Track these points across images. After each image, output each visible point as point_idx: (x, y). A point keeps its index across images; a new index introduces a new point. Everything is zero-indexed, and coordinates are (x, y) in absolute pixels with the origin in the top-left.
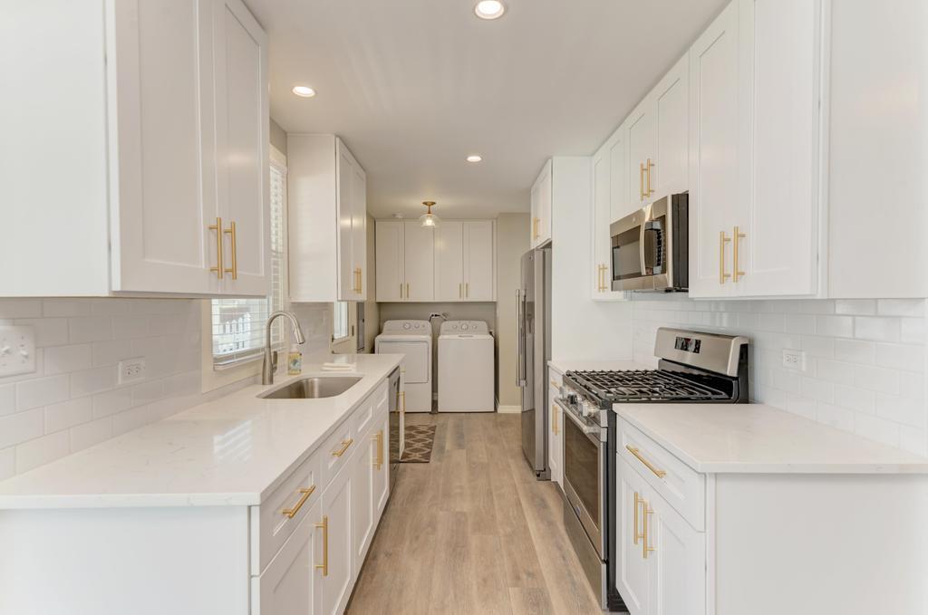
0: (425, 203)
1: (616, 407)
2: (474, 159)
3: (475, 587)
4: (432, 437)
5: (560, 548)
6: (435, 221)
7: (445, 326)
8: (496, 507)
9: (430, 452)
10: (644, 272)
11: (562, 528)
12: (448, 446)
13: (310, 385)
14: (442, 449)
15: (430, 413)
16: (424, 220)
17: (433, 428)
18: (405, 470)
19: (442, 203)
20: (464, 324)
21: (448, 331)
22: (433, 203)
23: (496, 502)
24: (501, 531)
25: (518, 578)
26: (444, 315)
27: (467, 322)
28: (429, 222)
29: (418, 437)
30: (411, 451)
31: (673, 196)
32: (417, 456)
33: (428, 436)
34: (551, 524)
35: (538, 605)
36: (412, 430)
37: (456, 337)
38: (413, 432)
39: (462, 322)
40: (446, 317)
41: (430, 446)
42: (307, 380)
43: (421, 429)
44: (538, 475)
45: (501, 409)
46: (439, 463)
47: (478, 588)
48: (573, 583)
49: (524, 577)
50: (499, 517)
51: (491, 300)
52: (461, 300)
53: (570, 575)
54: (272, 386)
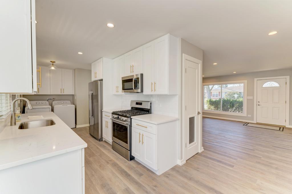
0: (51, 62)
1: (132, 117)
2: (80, 53)
3: (99, 168)
5: (114, 154)
6: (55, 67)
7: (54, 103)
8: (92, 150)
10: (134, 89)
11: (112, 150)
13: (26, 124)
16: (50, 67)
19: (57, 62)
21: (56, 104)
22: (54, 62)
23: (91, 149)
24: (97, 155)
25: (108, 162)
26: (53, 99)
27: (63, 101)
28: (53, 68)
31: (141, 74)
34: (108, 150)
35: (116, 165)
37: (61, 106)
39: (61, 101)
40: (54, 100)
42: (24, 123)
44: (100, 140)
45: (78, 126)
47: (100, 168)
48: (120, 159)
49: (109, 162)
50: (94, 152)
51: (72, 94)
52: (61, 94)
53: (119, 158)
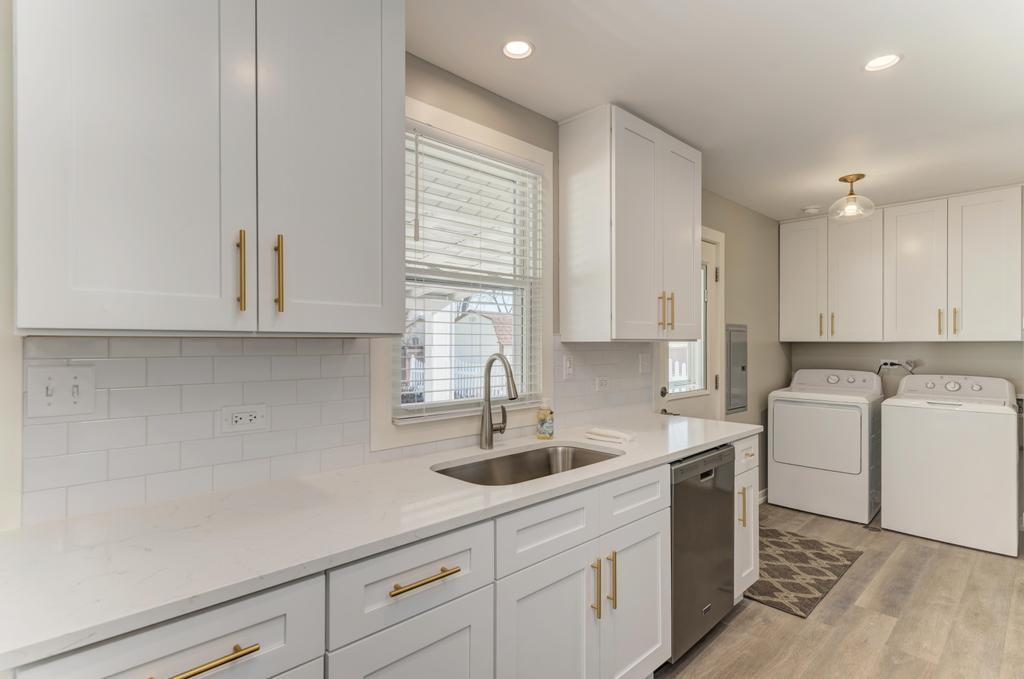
0: (843, 180)
4: (840, 571)
6: (866, 207)
7: (906, 382)
9: (817, 600)
12: (863, 599)
14: (848, 599)
15: (866, 526)
16: (841, 209)
17: (853, 557)
18: (751, 617)
19: (879, 172)
20: (952, 382)
21: (913, 392)
22: (860, 177)
26: (910, 363)
27: (960, 379)
28: (851, 209)
29: (813, 564)
30: (783, 584)
32: (788, 597)
33: (833, 569)
36: (810, 548)
38: (809, 553)
39: (947, 378)
40: (914, 367)
41: (825, 587)
43: (829, 551)
46: (823, 627)
52: (943, 338)
54: (488, 451)
